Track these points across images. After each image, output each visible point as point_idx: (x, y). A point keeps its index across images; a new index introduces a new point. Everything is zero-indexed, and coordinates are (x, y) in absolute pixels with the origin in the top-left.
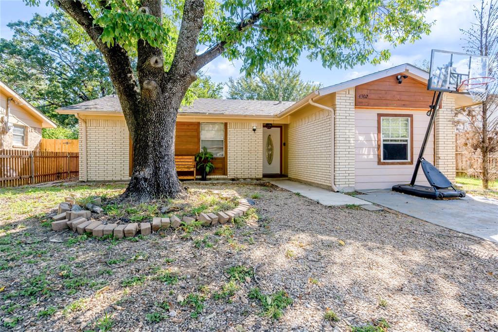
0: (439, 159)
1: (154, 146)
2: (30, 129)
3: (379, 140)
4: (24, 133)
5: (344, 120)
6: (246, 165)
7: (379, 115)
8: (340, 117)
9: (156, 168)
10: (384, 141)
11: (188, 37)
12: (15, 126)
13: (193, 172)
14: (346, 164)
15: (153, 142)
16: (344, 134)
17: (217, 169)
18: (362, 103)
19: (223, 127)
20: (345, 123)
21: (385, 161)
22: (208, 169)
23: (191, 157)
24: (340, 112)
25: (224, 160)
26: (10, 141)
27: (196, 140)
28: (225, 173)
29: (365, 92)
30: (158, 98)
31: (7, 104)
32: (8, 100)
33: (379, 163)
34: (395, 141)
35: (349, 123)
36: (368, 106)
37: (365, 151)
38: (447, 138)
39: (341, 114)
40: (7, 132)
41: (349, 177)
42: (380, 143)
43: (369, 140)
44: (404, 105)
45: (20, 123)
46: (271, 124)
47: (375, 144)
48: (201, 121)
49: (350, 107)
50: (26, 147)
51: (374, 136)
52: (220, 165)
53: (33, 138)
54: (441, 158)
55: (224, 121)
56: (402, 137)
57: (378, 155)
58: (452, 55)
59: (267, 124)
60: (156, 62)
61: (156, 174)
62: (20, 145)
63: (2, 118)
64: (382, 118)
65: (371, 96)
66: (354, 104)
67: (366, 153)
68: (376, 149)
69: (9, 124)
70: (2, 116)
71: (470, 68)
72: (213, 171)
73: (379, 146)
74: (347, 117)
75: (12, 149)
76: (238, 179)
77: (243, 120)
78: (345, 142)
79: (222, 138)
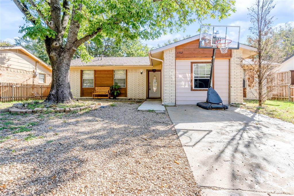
0: (232, 88)
1: (56, 81)
2: (47, 75)
3: (192, 77)
4: (44, 77)
5: (169, 66)
6: (137, 92)
7: (192, 63)
8: (166, 65)
9: (57, 90)
10: (195, 77)
11: (71, 32)
12: (40, 74)
13: (107, 95)
14: (170, 90)
15: (56, 79)
16: (169, 74)
17: (122, 94)
18: (179, 56)
19: (125, 71)
20: (169, 68)
21: (195, 89)
22: (115, 94)
23: (108, 88)
24: (166, 62)
25: (125, 90)
26: (37, 81)
27: (112, 79)
28: (126, 96)
29: (181, 50)
30: (57, 60)
31: (36, 64)
32: (36, 62)
33: (192, 90)
34: (203, 77)
35: (172, 68)
36: (183, 58)
37: (183, 83)
38: (237, 75)
39: (167, 63)
40: (36, 77)
41: (172, 97)
42: (192, 79)
43: (185, 77)
44: (206, 56)
45: (42, 73)
46: (155, 70)
47: (189, 79)
48: (114, 69)
49: (172, 59)
50: (45, 83)
51: (188, 75)
52: (123, 92)
53: (48, 79)
54: (232, 87)
55: (126, 69)
56: (206, 75)
57: (191, 86)
58: (214, 27)
59: (153, 70)
60: (56, 44)
61: (57, 93)
62: (43, 82)
63: (34, 70)
64: (193, 64)
65: (184, 52)
66: (175, 57)
67: (183, 84)
68: (190, 82)
69: (37, 73)
70: (34, 69)
71: (226, 34)
72: (119, 95)
73: (192, 80)
74: (171, 65)
75: (38, 84)
76: (132, 99)
77: (135, 68)
78: (170, 78)
79: (125, 78)
